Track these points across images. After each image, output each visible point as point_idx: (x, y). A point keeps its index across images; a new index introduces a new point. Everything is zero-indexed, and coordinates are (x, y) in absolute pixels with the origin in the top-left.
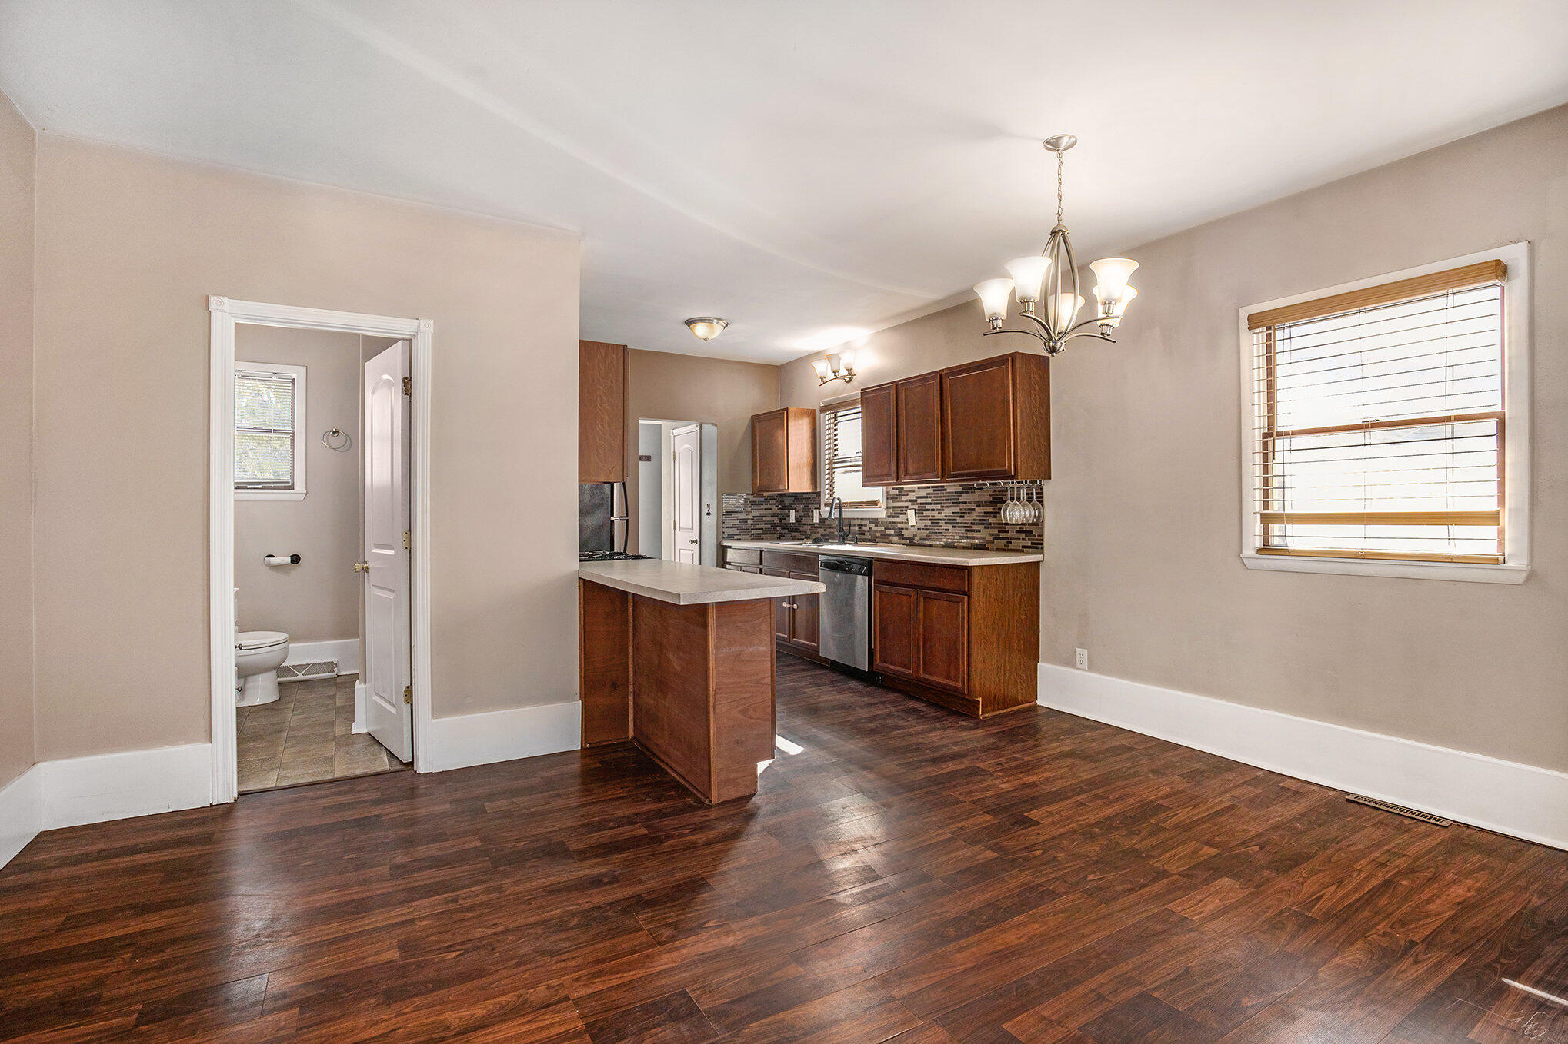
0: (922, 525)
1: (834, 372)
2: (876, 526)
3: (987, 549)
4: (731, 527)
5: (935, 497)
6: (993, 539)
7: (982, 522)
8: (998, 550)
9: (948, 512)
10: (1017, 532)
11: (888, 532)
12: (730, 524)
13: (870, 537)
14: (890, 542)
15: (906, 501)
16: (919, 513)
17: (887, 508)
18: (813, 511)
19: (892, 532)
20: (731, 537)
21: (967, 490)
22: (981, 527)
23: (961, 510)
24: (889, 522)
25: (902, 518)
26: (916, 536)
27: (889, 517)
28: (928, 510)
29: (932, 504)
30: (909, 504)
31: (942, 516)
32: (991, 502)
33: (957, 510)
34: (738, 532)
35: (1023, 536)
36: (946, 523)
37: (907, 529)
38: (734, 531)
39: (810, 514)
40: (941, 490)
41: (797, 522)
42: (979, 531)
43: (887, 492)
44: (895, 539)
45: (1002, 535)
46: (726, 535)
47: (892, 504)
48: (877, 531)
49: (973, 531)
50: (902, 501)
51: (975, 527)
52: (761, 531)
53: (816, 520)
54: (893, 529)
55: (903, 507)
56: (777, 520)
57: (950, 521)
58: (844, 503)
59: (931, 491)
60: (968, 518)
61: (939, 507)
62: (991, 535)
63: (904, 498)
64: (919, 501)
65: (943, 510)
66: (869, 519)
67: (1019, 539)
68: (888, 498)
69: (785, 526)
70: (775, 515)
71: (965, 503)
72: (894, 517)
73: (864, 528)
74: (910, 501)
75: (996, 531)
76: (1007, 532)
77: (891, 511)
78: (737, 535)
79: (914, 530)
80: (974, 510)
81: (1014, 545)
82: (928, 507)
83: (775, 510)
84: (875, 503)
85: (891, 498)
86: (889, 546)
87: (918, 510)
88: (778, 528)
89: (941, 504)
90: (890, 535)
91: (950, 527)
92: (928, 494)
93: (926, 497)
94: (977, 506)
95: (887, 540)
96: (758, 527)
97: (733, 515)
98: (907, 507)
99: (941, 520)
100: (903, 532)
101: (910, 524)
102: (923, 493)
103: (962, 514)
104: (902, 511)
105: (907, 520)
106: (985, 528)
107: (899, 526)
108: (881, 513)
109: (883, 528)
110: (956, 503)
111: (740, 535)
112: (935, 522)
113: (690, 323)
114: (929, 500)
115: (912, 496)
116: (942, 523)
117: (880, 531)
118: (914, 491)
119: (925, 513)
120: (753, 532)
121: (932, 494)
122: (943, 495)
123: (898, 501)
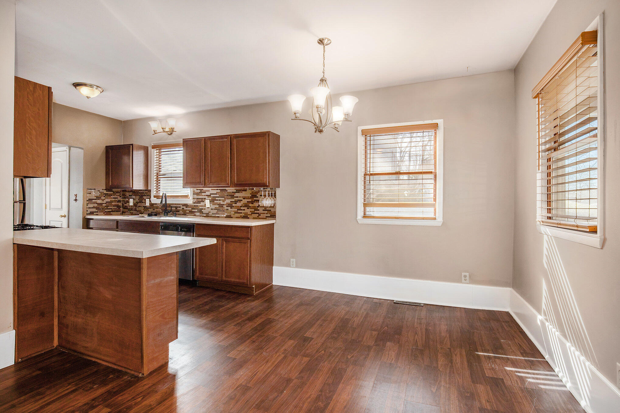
0: (213, 207)
1: (163, 129)
2: (186, 207)
3: (249, 218)
4: (92, 208)
5: (221, 194)
6: (252, 213)
7: (246, 206)
8: (253, 218)
9: (228, 201)
10: (263, 210)
11: (193, 210)
12: (91, 206)
13: (183, 213)
14: (195, 215)
15: (205, 195)
16: (212, 201)
17: (193, 199)
18: (145, 200)
19: (196, 210)
20: (92, 213)
21: (238, 191)
22: (246, 208)
23: (235, 200)
24: (194, 206)
25: (202, 204)
26: (210, 212)
27: (194, 203)
28: (217, 200)
29: (219, 197)
30: (206, 197)
31: (225, 203)
32: (250, 197)
33: (233, 200)
34: (97, 211)
35: (266, 212)
36: (227, 206)
37: (205, 209)
38: (94, 210)
39: (144, 201)
40: (224, 191)
41: (134, 205)
42: (244, 210)
43: (194, 191)
44: (198, 214)
45: (256, 212)
46: (89, 212)
47: (196, 196)
48: (187, 210)
49: (242, 210)
50: (203, 196)
51: (242, 208)
52: (111, 210)
53: (148, 204)
54: (197, 209)
55: (203, 198)
56: (120, 204)
57: (229, 205)
58: (167, 196)
59: (219, 191)
60: (239, 204)
61: (223, 199)
62: (250, 211)
63: (203, 194)
64: (212, 196)
65: (226, 200)
66: (182, 204)
67: (264, 213)
68: (194, 194)
69: (125, 208)
70: (119, 201)
71: (238, 197)
72: (197, 203)
73: (178, 208)
74: (207, 195)
75: (253, 210)
76: (259, 210)
77: (196, 200)
78: (95, 212)
79: (209, 210)
80: (242, 200)
81: (262, 216)
82: (217, 199)
83: (119, 199)
84: (186, 196)
85: (196, 194)
86: (194, 218)
87: (211, 200)
88: (121, 209)
89: (224, 197)
90: (195, 212)
91: (229, 208)
92: (217, 192)
93: (216, 194)
94: (244, 199)
95: (193, 215)
96: (109, 208)
97: (93, 201)
98: (205, 198)
99: (224, 205)
100: (202, 211)
101: (207, 207)
102: (215, 192)
103: (236, 202)
104: (203, 200)
105: (205, 205)
106: (247, 208)
107: (200, 208)
108: (190, 201)
109: (190, 209)
110: (232, 197)
111: (98, 212)
112: (221, 206)
113: (76, 85)
114: (218, 196)
115: (208, 193)
116: (224, 206)
118: (209, 191)
119: (215, 202)
120: (106, 210)
121: (220, 192)
122: (226, 194)
123: (200, 196)
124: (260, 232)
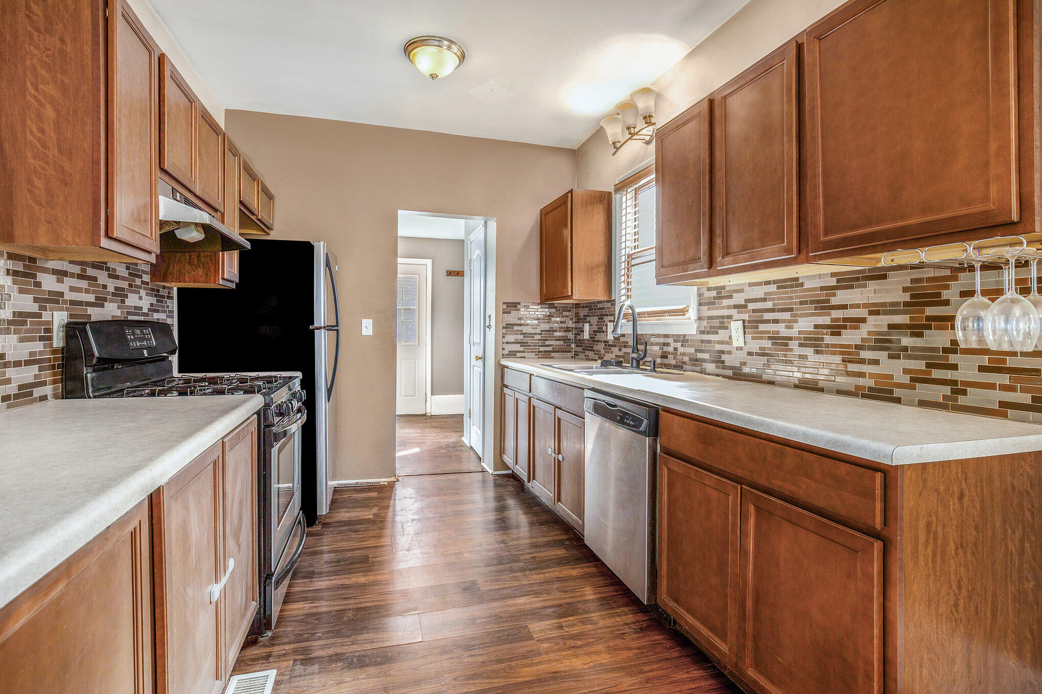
0: (755, 346)
1: (628, 128)
2: (683, 346)
3: (898, 401)
4: (513, 343)
5: (779, 299)
6: (912, 379)
7: (882, 343)
8: (923, 404)
9: (806, 324)
10: (982, 369)
11: (700, 356)
12: (511, 338)
13: (673, 362)
14: (703, 372)
15: (729, 307)
16: (750, 326)
17: (700, 319)
18: (607, 325)
19: (706, 356)
20: (512, 355)
21: (847, 281)
22: (882, 355)
23: (833, 320)
24: (702, 341)
25: (722, 335)
26: (745, 364)
27: (702, 332)
28: (768, 321)
29: (772, 310)
30: (733, 312)
31: (793, 332)
32: (906, 304)
33: (825, 320)
34: (522, 349)
35: (1003, 378)
36: (801, 345)
37: (729, 353)
38: (517, 347)
39: (604, 328)
40: (791, 286)
41: (591, 338)
42: (876, 362)
43: (700, 295)
44: (711, 367)
45: (936, 374)
46: (506, 352)
47: (706, 312)
48: (683, 354)
49: (862, 361)
50: (723, 308)
51: (866, 354)
52: (550, 349)
53: (610, 337)
54: (708, 352)
55: (723, 317)
56: (571, 335)
57: (813, 341)
58: (639, 314)
59: (773, 288)
60: (850, 337)
61: (787, 316)
62: (906, 371)
63: (725, 302)
64: (751, 306)
65: (796, 321)
66: (673, 336)
67: (992, 386)
68: (700, 304)
69: (579, 343)
70: (568, 330)
71: (844, 307)
72: (708, 333)
73: (666, 349)
74: (736, 307)
75: (920, 365)
76: (955, 367)
77: (705, 323)
78: (520, 352)
79: (742, 356)
80: (863, 320)
81: (973, 397)
82: (767, 316)
83: (570, 324)
84: (682, 312)
85: (706, 304)
86: (701, 379)
87: (749, 322)
88: (573, 346)
89: (791, 310)
90: (704, 360)
91: (809, 351)
92: (766, 294)
93: (764, 300)
94: (871, 313)
95: (698, 369)
96: (547, 343)
97: (516, 328)
98: (730, 317)
99: (790, 339)
100: (724, 357)
101: (736, 344)
102: (759, 292)
103: (836, 329)
104: (723, 323)
105: (730, 338)
106: (891, 357)
107: (718, 347)
108: (688, 326)
109: (692, 350)
110: (823, 306)
111: (524, 352)
112: (781, 342)
113: (410, 47)
114: (769, 305)
115: (738, 299)
116: (793, 345)
117: (688, 354)
118: (742, 291)
119: (762, 327)
120: (542, 349)
121: (774, 293)
122: (796, 295)
123: (717, 309)
124: (961, 497)
